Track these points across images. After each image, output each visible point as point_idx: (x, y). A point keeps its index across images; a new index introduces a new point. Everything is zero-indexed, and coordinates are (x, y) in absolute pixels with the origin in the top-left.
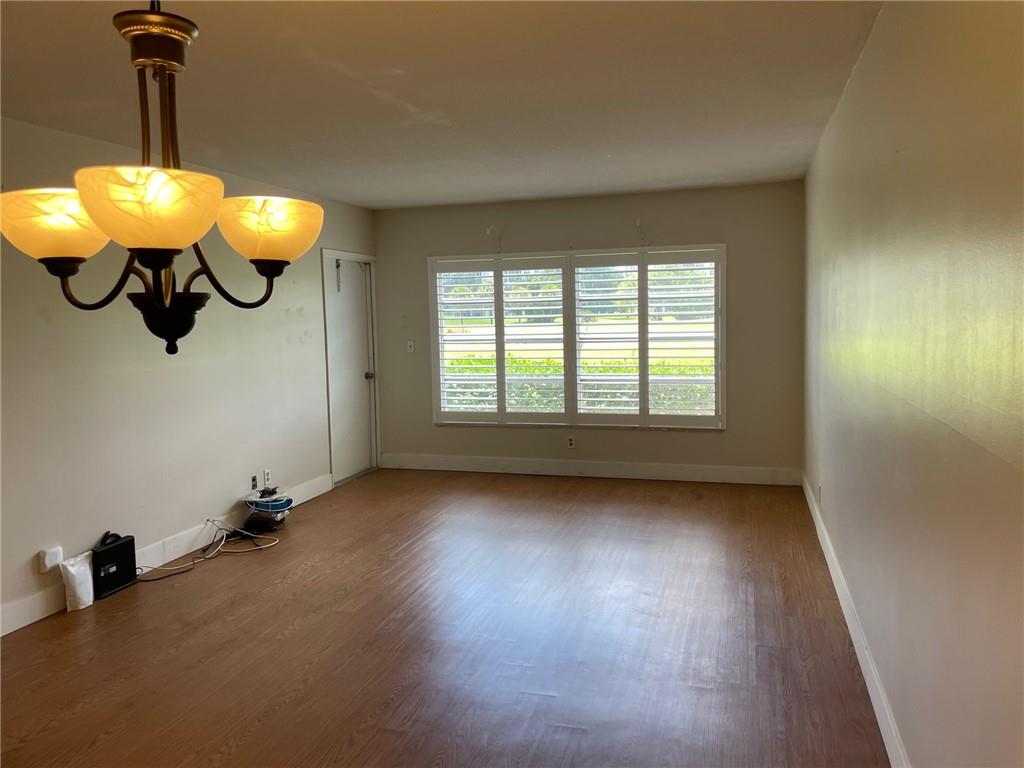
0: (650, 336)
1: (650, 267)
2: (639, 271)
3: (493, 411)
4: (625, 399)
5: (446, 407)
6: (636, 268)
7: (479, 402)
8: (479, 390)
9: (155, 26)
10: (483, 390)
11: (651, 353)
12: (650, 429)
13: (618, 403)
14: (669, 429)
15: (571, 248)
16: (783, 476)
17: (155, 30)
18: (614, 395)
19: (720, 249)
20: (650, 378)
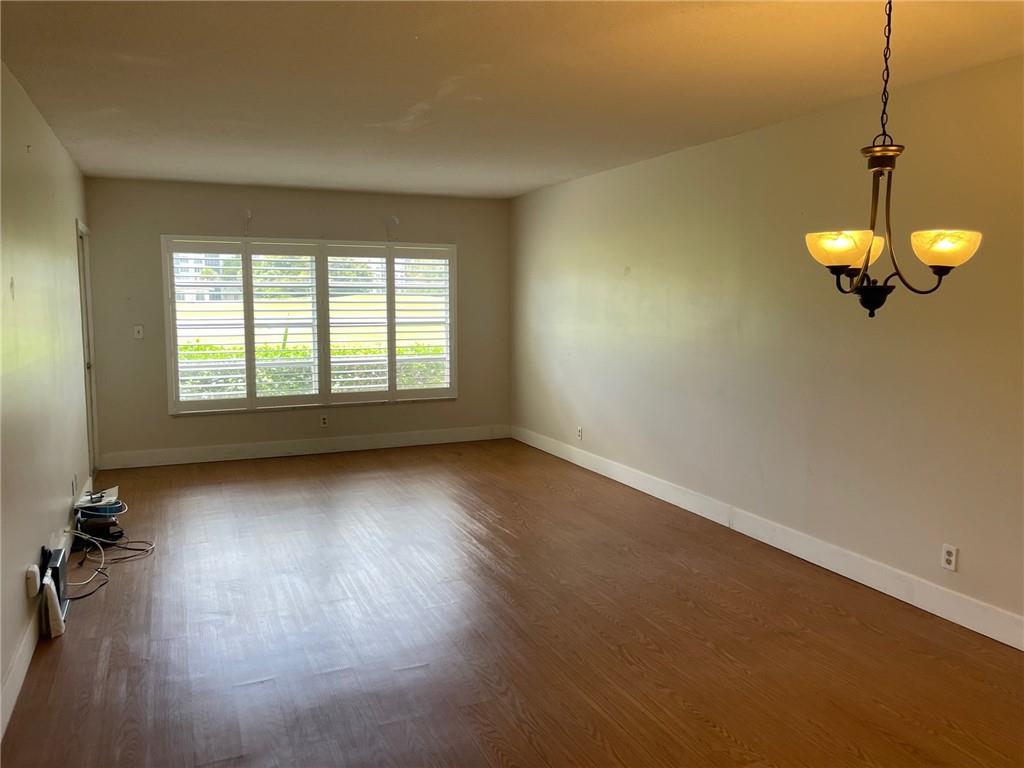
0: (397, 320)
1: (397, 260)
2: (387, 263)
3: (242, 396)
4: (357, 378)
5: (184, 397)
6: (384, 260)
7: (202, 390)
8: (201, 377)
9: (878, 151)
10: (205, 377)
11: (398, 336)
12: (397, 403)
13: (351, 383)
14: (413, 402)
15: (322, 238)
16: (499, 432)
17: (879, 154)
18: (345, 375)
19: (451, 248)
20: (398, 358)
